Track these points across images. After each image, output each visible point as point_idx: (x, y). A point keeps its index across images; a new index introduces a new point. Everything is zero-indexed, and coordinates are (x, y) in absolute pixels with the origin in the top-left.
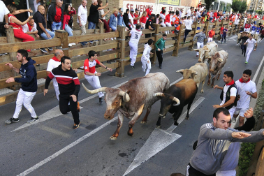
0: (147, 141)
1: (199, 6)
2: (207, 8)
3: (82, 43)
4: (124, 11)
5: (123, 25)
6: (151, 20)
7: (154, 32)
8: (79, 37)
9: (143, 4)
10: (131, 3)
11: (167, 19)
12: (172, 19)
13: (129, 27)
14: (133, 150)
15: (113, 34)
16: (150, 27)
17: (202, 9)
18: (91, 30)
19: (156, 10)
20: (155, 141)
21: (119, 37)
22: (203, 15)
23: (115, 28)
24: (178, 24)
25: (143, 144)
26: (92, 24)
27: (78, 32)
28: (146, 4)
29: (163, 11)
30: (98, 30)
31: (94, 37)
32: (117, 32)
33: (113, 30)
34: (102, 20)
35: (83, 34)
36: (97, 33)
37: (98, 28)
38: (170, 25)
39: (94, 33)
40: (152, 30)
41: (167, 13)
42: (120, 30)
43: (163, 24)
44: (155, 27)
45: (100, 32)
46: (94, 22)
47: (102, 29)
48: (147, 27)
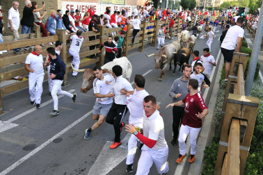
0: (98, 158)
1: (146, 5)
2: (155, 6)
3: (15, 50)
4: (63, 13)
5: (63, 28)
6: (94, 21)
7: (99, 34)
8: (11, 44)
9: (85, 4)
10: (70, 3)
11: (113, 20)
12: (118, 19)
13: (70, 29)
14: (82, 171)
15: (52, 38)
17: (150, 7)
18: (25, 35)
19: (100, 11)
20: (107, 156)
22: (151, 14)
23: (54, 31)
24: (124, 24)
25: (93, 162)
26: (26, 28)
27: (9, 37)
28: (89, 4)
29: (108, 11)
30: (33, 34)
31: (28, 43)
32: (57, 36)
33: (51, 34)
34: (38, 23)
35: (16, 40)
36: (32, 38)
37: (34, 32)
38: (116, 25)
39: (29, 38)
40: (97, 32)
41: (112, 13)
42: (59, 33)
43: (108, 25)
44: (99, 29)
45: (36, 36)
46: (28, 26)
47: (39, 33)
48: (90, 29)
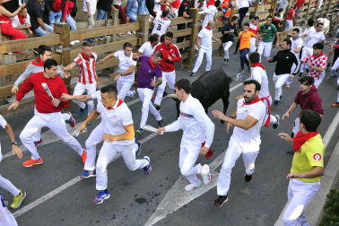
0: (177, 183)
3: (88, 40)
5: (146, 12)
6: (186, 4)
7: (191, 21)
8: (85, 32)
14: (156, 195)
15: (132, 26)
16: (185, 13)
18: (101, 22)
21: (140, 30)
23: (135, 17)
24: (227, 7)
25: (170, 187)
26: (103, 12)
27: (83, 24)
30: (110, 21)
31: (104, 31)
32: (138, 23)
33: (131, 21)
34: (116, 6)
35: (91, 27)
36: (109, 25)
37: (111, 18)
39: (105, 25)
40: (188, 18)
42: (141, 20)
45: (112, 23)
46: (105, 10)
47: (116, 19)
48: (180, 14)
